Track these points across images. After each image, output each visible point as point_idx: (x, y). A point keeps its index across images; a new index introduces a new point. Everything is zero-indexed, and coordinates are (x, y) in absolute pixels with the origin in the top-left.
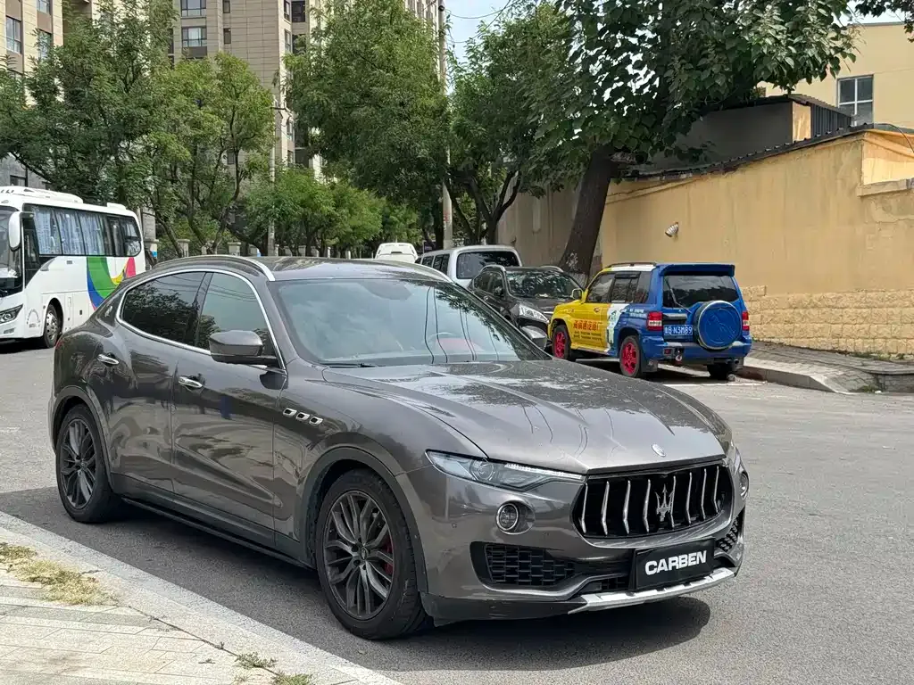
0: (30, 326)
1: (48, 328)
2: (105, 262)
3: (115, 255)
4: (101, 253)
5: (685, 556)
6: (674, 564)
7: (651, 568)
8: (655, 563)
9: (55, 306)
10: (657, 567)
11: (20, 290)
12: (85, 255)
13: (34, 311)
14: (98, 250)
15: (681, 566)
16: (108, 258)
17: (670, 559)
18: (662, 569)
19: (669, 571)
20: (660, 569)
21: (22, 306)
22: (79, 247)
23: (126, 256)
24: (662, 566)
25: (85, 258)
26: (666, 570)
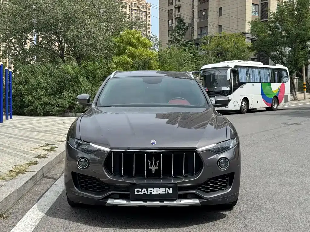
0: (234, 106)
1: (243, 107)
2: (270, 85)
3: (275, 82)
4: (269, 81)
5: (158, 189)
6: (151, 192)
7: (138, 191)
8: (140, 190)
9: (246, 100)
10: (141, 191)
11: (231, 94)
12: (261, 82)
13: (236, 101)
14: (268, 81)
15: (155, 193)
16: (271, 84)
17: (149, 189)
18: (144, 193)
19: (148, 194)
20: (143, 193)
21: (231, 99)
22: (258, 80)
23: (281, 83)
24: (144, 191)
25: (261, 83)
26: (147, 193)
